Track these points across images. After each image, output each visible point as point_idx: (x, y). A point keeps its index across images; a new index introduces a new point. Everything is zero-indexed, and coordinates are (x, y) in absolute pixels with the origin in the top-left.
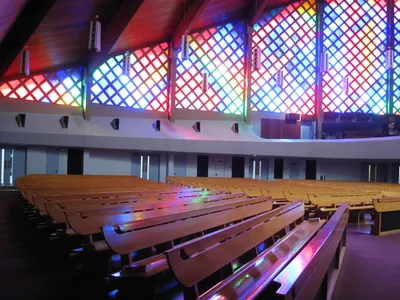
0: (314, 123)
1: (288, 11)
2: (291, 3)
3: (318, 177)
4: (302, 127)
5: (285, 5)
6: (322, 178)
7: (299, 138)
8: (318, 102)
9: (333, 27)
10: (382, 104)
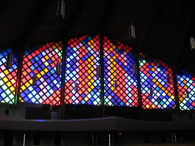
0: (60, 110)
1: (46, 46)
2: (49, 42)
3: (62, 143)
4: (52, 112)
5: (45, 43)
6: (64, 144)
7: (51, 119)
8: (62, 98)
9: (72, 57)
10: (98, 100)
